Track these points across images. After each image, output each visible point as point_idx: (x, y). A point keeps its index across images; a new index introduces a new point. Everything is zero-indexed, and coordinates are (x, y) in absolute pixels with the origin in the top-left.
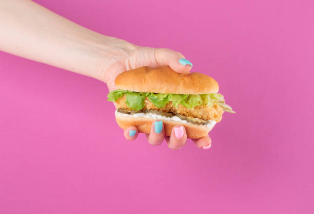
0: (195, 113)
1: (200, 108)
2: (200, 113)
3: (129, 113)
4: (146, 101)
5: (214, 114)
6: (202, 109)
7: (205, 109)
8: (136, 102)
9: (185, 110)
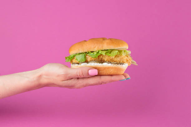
0: (115, 59)
1: (118, 57)
2: (118, 59)
3: (79, 64)
4: (87, 57)
5: (127, 59)
6: (119, 57)
7: (121, 57)
8: (81, 58)
9: (109, 58)
